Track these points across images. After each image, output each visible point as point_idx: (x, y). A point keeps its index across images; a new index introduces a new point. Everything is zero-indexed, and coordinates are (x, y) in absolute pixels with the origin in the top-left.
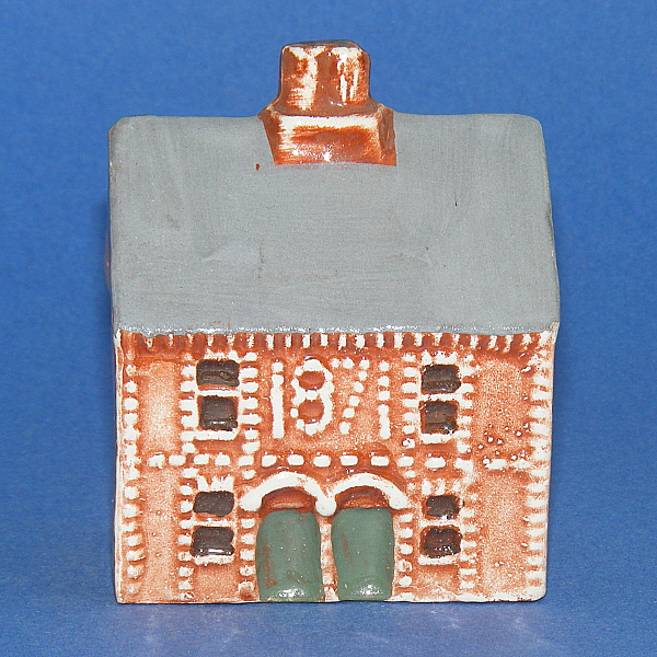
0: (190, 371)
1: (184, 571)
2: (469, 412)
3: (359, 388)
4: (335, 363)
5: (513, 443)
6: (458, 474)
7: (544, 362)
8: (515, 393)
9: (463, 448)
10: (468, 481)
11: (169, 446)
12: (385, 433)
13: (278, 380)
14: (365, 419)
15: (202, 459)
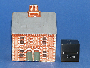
0: (19, 38)
1: (19, 58)
2: (47, 42)
3: (36, 40)
4: (34, 37)
5: (52, 46)
6: (46, 49)
7: (55, 37)
8: (52, 40)
9: (47, 46)
10: (47, 49)
11: (17, 45)
12: (39, 44)
13: (28, 39)
14: (37, 43)
15: (20, 47)
